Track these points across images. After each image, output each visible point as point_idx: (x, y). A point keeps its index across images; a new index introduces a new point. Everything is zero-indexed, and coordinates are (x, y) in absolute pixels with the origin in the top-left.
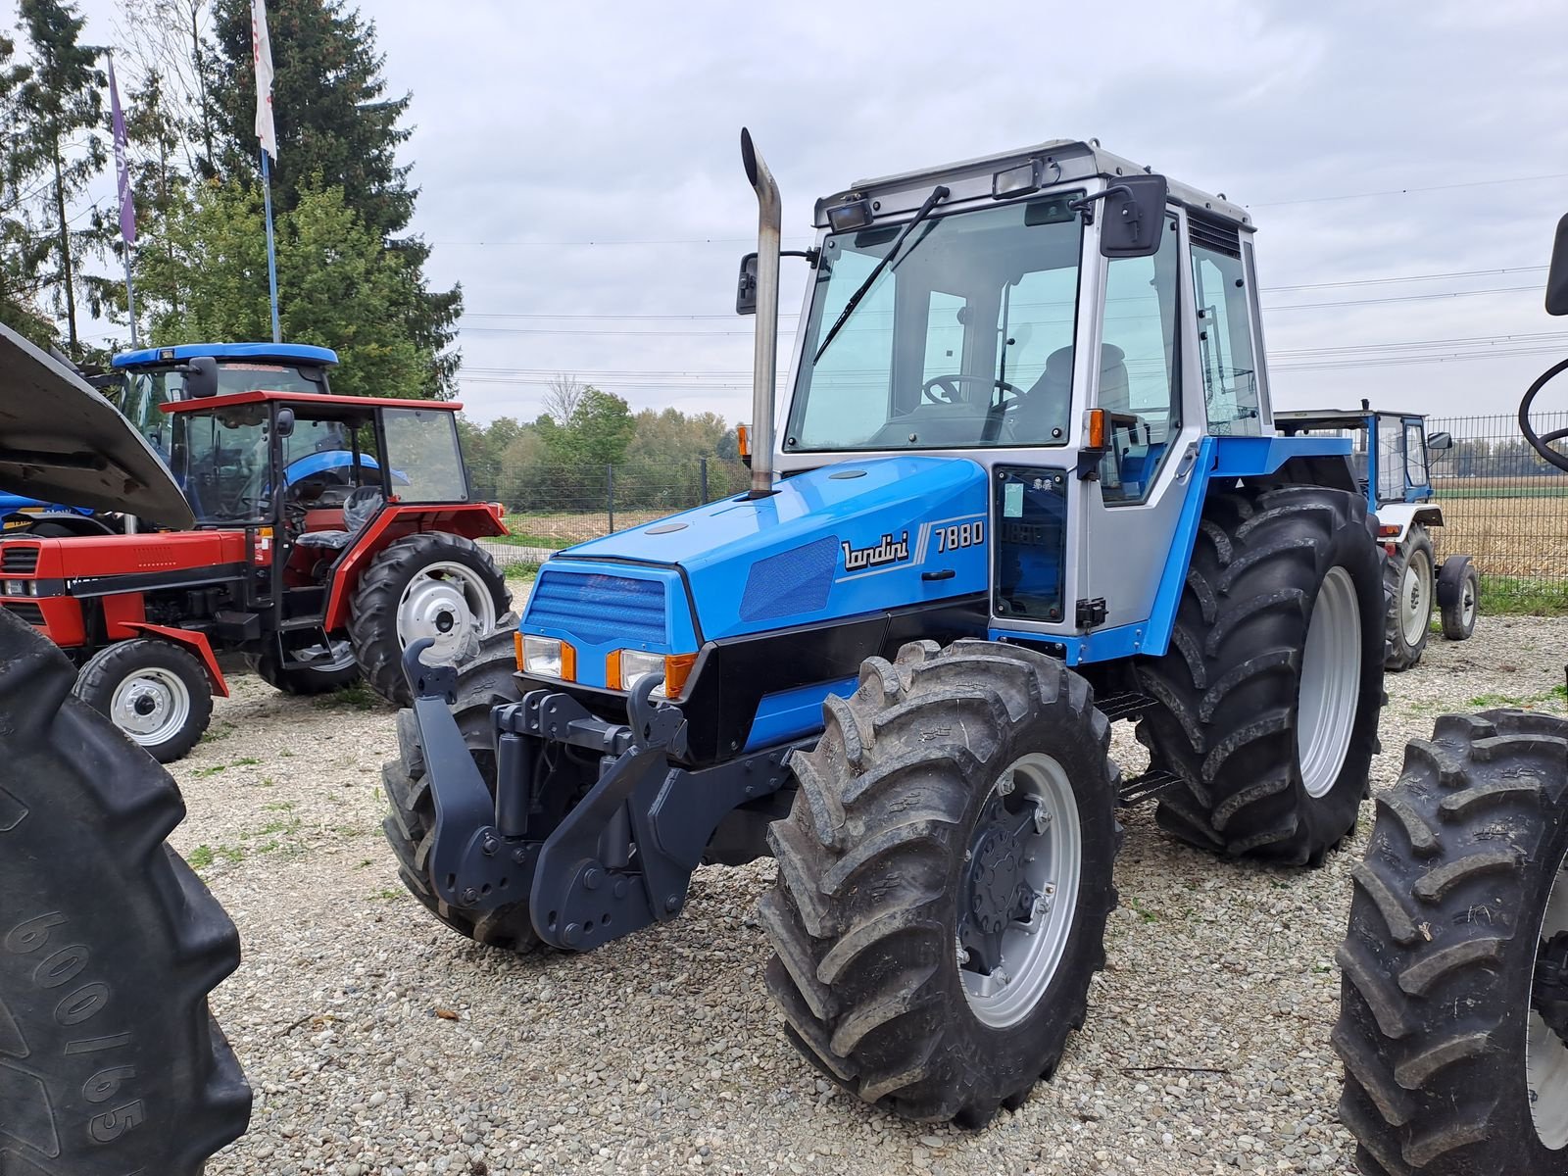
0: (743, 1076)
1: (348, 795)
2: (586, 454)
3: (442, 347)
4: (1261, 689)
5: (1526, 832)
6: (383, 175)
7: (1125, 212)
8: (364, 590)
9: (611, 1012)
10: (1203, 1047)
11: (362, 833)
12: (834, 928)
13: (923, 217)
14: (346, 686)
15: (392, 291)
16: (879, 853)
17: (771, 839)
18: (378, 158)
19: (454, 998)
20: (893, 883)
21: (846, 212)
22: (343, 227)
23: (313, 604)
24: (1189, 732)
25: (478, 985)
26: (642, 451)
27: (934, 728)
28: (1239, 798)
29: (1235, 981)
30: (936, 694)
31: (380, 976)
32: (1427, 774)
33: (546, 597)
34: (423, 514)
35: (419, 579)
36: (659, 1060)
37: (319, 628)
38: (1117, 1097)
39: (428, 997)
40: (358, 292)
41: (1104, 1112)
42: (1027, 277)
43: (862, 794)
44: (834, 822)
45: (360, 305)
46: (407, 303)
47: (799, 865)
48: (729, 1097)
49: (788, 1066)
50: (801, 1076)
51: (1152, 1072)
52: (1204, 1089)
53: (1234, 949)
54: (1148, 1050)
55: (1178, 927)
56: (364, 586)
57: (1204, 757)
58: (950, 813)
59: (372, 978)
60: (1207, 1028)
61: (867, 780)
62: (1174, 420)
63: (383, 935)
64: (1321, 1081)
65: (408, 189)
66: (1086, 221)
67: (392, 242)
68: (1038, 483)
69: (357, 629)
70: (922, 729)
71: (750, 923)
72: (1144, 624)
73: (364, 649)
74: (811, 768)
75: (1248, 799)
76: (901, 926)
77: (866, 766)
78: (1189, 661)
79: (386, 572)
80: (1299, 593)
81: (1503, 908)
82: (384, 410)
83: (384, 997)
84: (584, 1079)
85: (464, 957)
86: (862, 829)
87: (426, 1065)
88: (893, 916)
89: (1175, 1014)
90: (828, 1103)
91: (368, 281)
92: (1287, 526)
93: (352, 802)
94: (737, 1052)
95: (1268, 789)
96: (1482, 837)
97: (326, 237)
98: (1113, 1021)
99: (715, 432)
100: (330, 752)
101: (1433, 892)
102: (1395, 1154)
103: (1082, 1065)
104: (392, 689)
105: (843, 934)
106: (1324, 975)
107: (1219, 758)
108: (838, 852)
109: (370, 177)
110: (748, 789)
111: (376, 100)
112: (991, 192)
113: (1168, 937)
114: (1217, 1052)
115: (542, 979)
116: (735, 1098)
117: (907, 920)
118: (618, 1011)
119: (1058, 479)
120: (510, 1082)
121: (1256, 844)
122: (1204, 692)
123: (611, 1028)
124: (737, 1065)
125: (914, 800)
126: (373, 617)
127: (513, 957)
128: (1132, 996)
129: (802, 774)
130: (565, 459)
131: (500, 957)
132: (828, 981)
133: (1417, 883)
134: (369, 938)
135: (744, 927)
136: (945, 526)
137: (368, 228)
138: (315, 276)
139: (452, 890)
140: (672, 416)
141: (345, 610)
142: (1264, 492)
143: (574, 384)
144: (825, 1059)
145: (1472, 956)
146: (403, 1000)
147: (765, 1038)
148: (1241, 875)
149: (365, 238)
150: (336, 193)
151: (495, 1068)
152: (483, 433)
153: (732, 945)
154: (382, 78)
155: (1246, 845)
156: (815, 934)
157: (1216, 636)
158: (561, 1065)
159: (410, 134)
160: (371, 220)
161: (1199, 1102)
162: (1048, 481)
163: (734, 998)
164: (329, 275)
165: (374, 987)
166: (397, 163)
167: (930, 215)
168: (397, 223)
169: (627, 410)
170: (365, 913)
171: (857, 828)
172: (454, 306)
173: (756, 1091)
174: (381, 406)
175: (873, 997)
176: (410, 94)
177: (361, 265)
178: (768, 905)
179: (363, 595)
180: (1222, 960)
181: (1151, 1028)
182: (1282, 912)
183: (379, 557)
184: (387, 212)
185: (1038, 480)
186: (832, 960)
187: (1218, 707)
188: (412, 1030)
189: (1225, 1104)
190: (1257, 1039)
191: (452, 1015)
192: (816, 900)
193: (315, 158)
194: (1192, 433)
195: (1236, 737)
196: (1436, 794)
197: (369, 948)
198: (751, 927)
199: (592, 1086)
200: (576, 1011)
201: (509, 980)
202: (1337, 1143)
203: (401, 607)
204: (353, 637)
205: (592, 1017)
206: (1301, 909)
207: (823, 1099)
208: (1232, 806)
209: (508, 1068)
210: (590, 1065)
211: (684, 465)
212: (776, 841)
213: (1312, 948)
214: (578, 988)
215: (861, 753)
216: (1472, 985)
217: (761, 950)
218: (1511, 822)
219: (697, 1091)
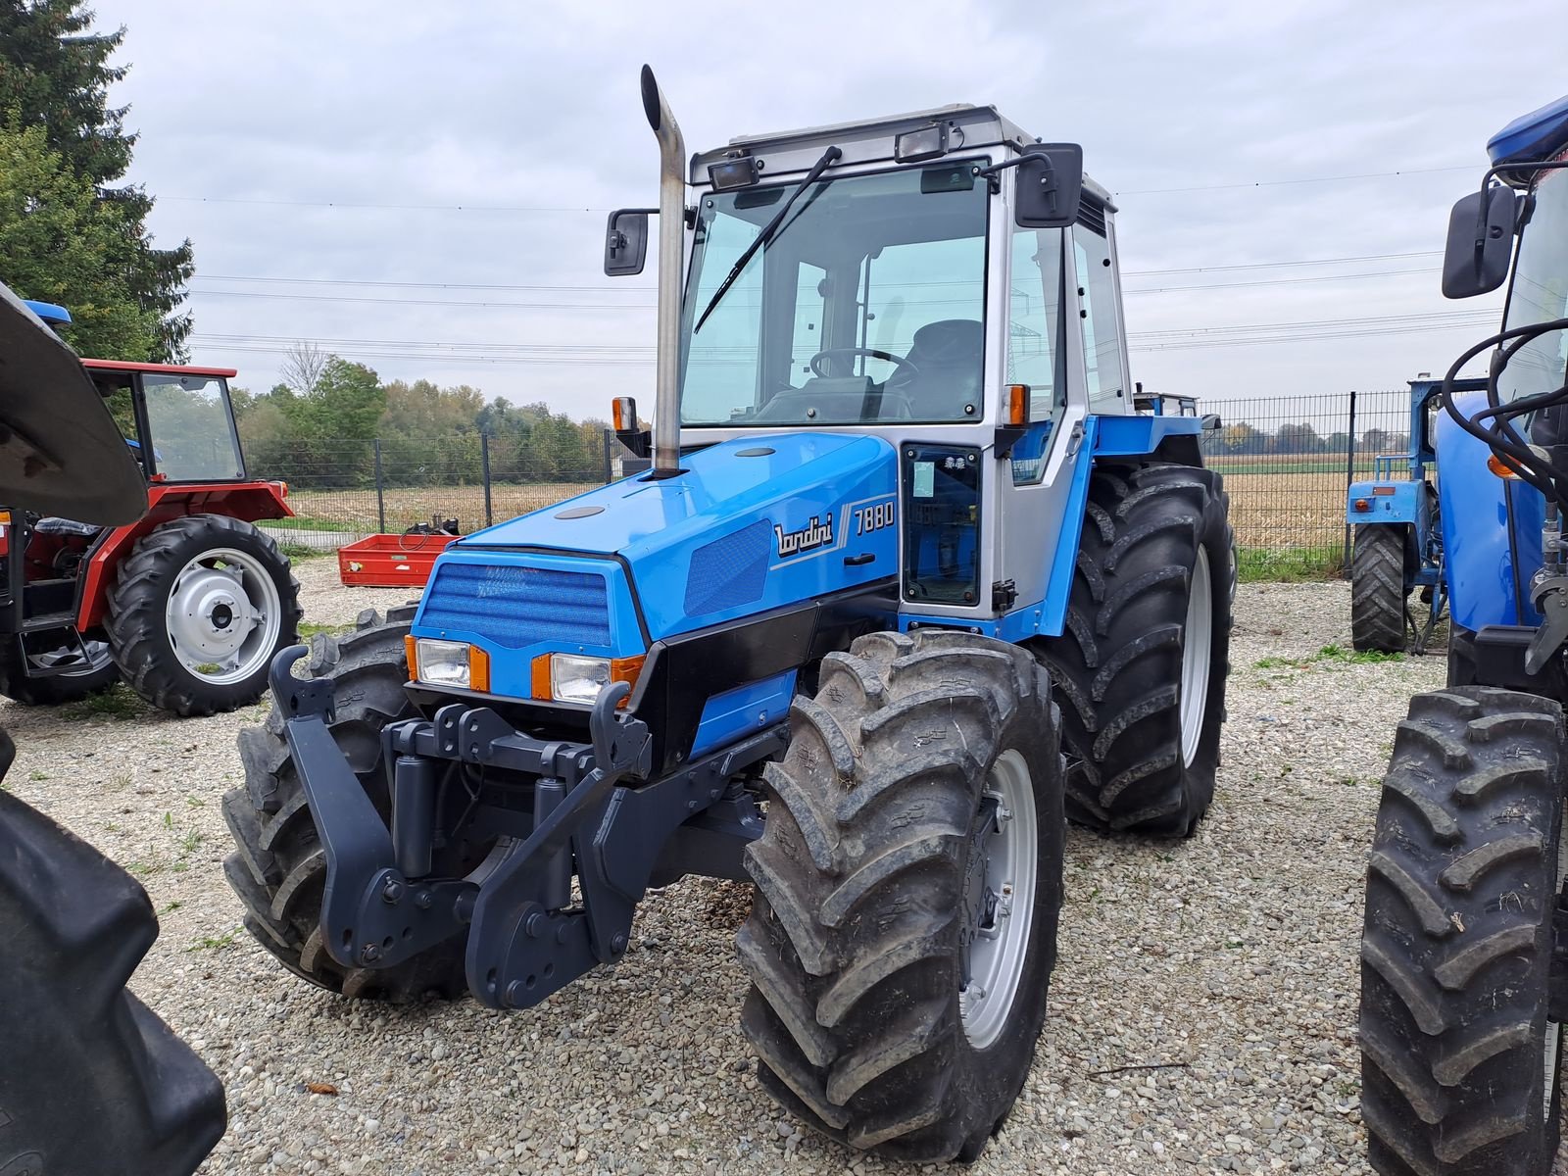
0: (693, 1128)
1: (131, 823)
2: (333, 429)
3: (170, 309)
4: (1150, 666)
5: (1539, 813)
6: (94, 116)
7: (1043, 180)
8: (125, 582)
9: (520, 1064)
10: (1155, 1040)
11: (160, 869)
12: (835, 963)
13: (814, 178)
14: (99, 691)
15: (109, 246)
16: (888, 876)
17: (751, 865)
18: (88, 97)
19: (327, 1067)
20: (902, 908)
21: (729, 169)
22: (48, 171)
23: (64, 599)
24: (1081, 711)
25: (351, 1047)
26: (393, 425)
27: (928, 731)
28: (1129, 774)
29: (1160, 964)
30: (926, 693)
31: (225, 1047)
32: (1427, 757)
33: (444, 594)
34: (192, 495)
35: (190, 569)
36: (592, 1119)
37: (71, 628)
38: (1092, 1106)
39: (293, 1068)
40: (68, 245)
41: (1085, 1125)
42: (887, 251)
43: (861, 809)
44: (829, 842)
45: (70, 260)
46: (128, 259)
47: (788, 893)
48: (685, 1155)
49: (740, 1110)
50: (756, 1120)
51: (1117, 1074)
52: (1172, 1088)
53: (1145, 930)
54: (1105, 1050)
55: (1085, 910)
56: (125, 578)
57: (1095, 735)
58: (957, 825)
59: (216, 1051)
60: (1151, 1019)
61: (865, 793)
62: (1059, 399)
63: (218, 995)
64: (1276, 1065)
65: (125, 133)
66: (992, 190)
67: (106, 192)
68: (950, 463)
69: (117, 628)
70: (917, 734)
71: (649, 943)
72: (1041, 604)
73: (127, 650)
74: (792, 781)
75: (1138, 775)
76: (918, 957)
77: (859, 777)
78: (1080, 640)
79: (152, 561)
80: (1183, 571)
81: (1530, 892)
82: (144, 376)
83: (237, 1074)
84: (510, 1152)
85: (325, 1014)
86: (861, 849)
87: (312, 1158)
88: (908, 947)
89: (1116, 1006)
90: (797, 1149)
91: (79, 233)
92: (1164, 504)
93: (138, 832)
94: (677, 1099)
95: (1158, 766)
96: (1501, 821)
97: (27, 182)
98: (1059, 1020)
99: (473, 407)
100: (91, 772)
101: (1465, 882)
102: (1425, 1149)
103: (1046, 1073)
104: (161, 694)
105: (845, 969)
106: (1239, 950)
107: (1111, 736)
108: (835, 877)
109: (78, 118)
110: (692, 804)
111: (83, 33)
112: (893, 154)
113: (1081, 922)
114: (1169, 1044)
115: (427, 1032)
116: (692, 1155)
117: (925, 949)
118: (528, 1063)
119: (971, 458)
120: (422, 1166)
121: (1141, 819)
122: (1095, 671)
123: (525, 1085)
124: (684, 1115)
125: (915, 814)
126: (138, 613)
127: (386, 1009)
128: (1068, 989)
129: (783, 788)
130: (309, 433)
131: (372, 1009)
132: (829, 1024)
133: (1447, 872)
134: (201, 1001)
135: (643, 949)
136: (863, 507)
137: (78, 176)
138: (15, 226)
139: (348, 948)
140: (424, 388)
141: (102, 607)
142: (1135, 471)
143: (316, 353)
144: (816, 1109)
145: (1512, 946)
146: (262, 1075)
147: (704, 1078)
148: (1123, 850)
149: (74, 186)
150: (35, 135)
151: (398, 1150)
152: (211, 404)
153: (636, 971)
154: (89, 9)
155: (1132, 820)
156: (814, 972)
157: (1106, 614)
158: (477, 1137)
159: (124, 73)
160: (81, 166)
161: (1172, 1102)
162: (961, 459)
163: (656, 1034)
164: (31, 225)
165: (221, 1063)
166: (111, 104)
167: (820, 178)
168: (113, 169)
169: (377, 382)
170: (187, 968)
171: (856, 848)
172: (183, 265)
173: (712, 1144)
174: (140, 371)
175: (881, 1037)
176: (124, 30)
177: (71, 215)
178: (748, 940)
179: (124, 588)
180: (1140, 943)
181: (1098, 1024)
182: (1177, 886)
183: (142, 544)
184: (101, 157)
185: (950, 459)
186: (835, 999)
187: (1110, 685)
188: (282, 1114)
189: (1198, 1101)
190: (1202, 1025)
191: (329, 1089)
192: (812, 933)
193: (11, 93)
194: (1076, 412)
195: (1128, 714)
196: (1444, 777)
197: (204, 1013)
198: (651, 947)
199: (522, 1160)
200: (481, 1070)
201: (388, 1037)
202: (1318, 1132)
203: (171, 600)
204: (112, 637)
205: (501, 1074)
206: (1193, 882)
207: (791, 1144)
208: (1122, 783)
209: (415, 1149)
210: (513, 1132)
211: (441, 441)
212: (757, 867)
213: (1216, 922)
214: (474, 1039)
215: (854, 762)
216: (1509, 974)
217: (670, 974)
218: (1525, 803)
219: (646, 1151)
